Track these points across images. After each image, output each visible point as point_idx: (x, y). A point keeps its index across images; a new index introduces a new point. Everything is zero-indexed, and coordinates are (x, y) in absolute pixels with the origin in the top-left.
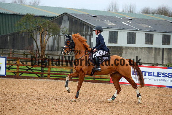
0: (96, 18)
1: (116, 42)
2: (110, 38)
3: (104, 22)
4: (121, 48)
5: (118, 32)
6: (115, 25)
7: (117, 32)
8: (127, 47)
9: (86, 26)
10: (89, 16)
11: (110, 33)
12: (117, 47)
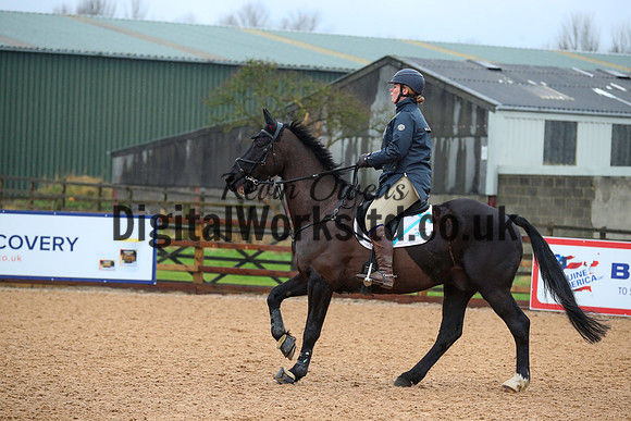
0: (498, 73)
1: (570, 159)
2: (549, 145)
3: (528, 88)
4: (588, 181)
5: (579, 125)
6: (568, 98)
7: (576, 123)
8: (609, 177)
9: (462, 104)
10: (473, 66)
11: (549, 127)
12: (574, 180)
